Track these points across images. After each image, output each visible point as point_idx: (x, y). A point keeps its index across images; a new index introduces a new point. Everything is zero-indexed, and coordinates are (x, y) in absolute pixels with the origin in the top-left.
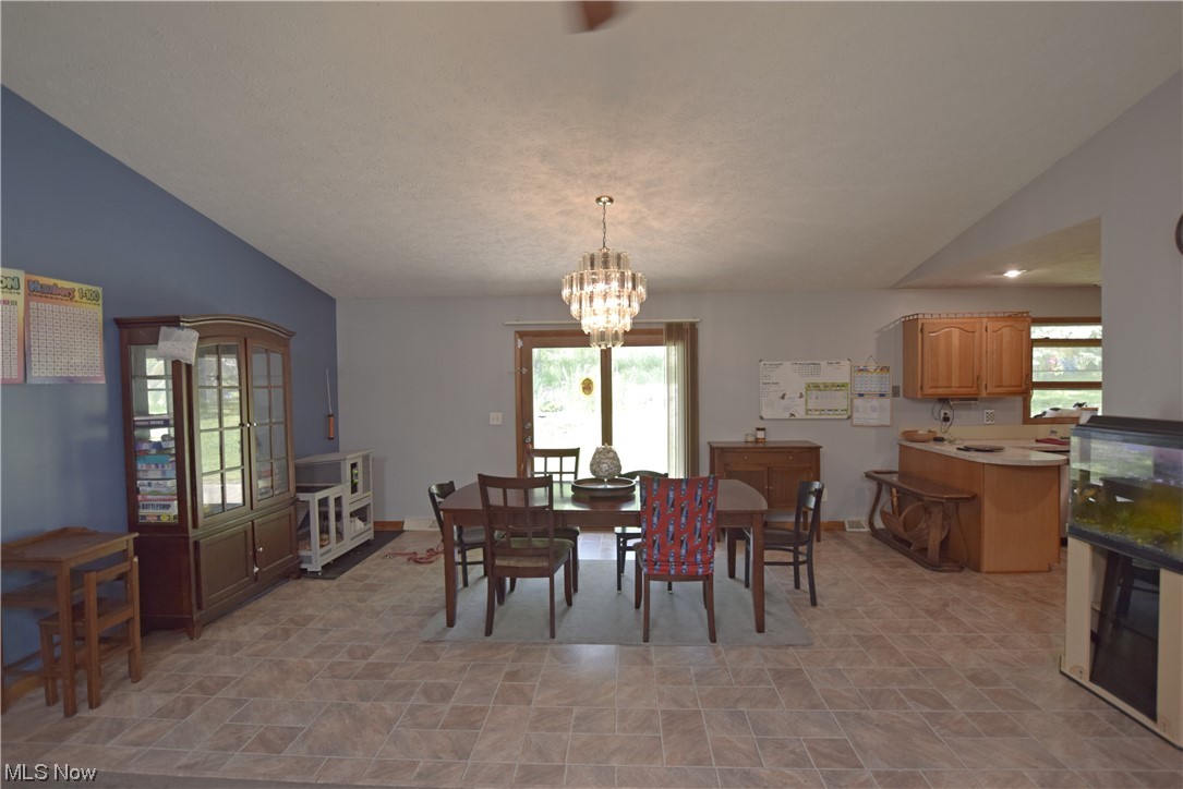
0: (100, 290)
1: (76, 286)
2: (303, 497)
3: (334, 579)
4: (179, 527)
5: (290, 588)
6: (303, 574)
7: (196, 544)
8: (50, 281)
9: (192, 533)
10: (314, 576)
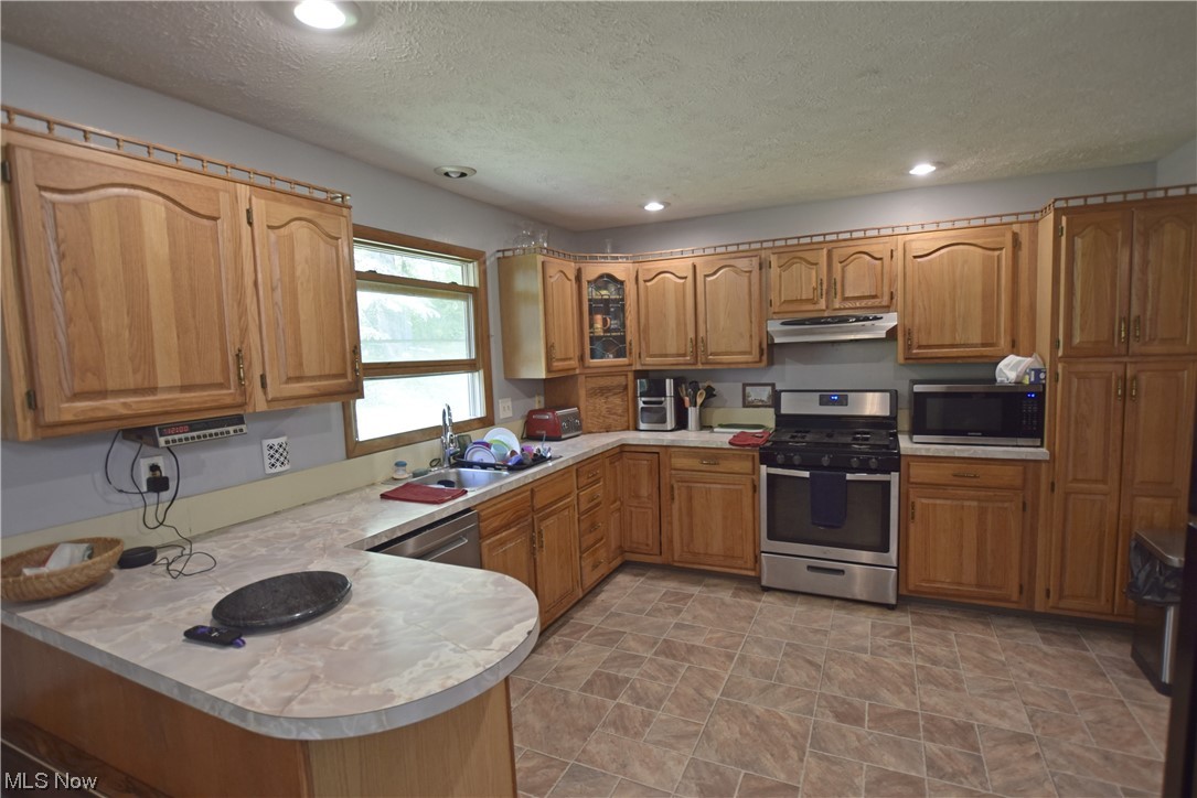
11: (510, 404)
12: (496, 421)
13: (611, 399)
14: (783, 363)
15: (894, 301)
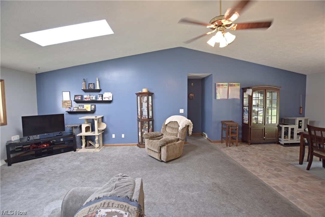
0: (240, 84)
1: (236, 84)
2: (281, 126)
3: (286, 147)
4: (247, 125)
5: (275, 145)
6: (279, 143)
7: (251, 128)
8: (232, 84)
9: (250, 126)
10: (282, 145)
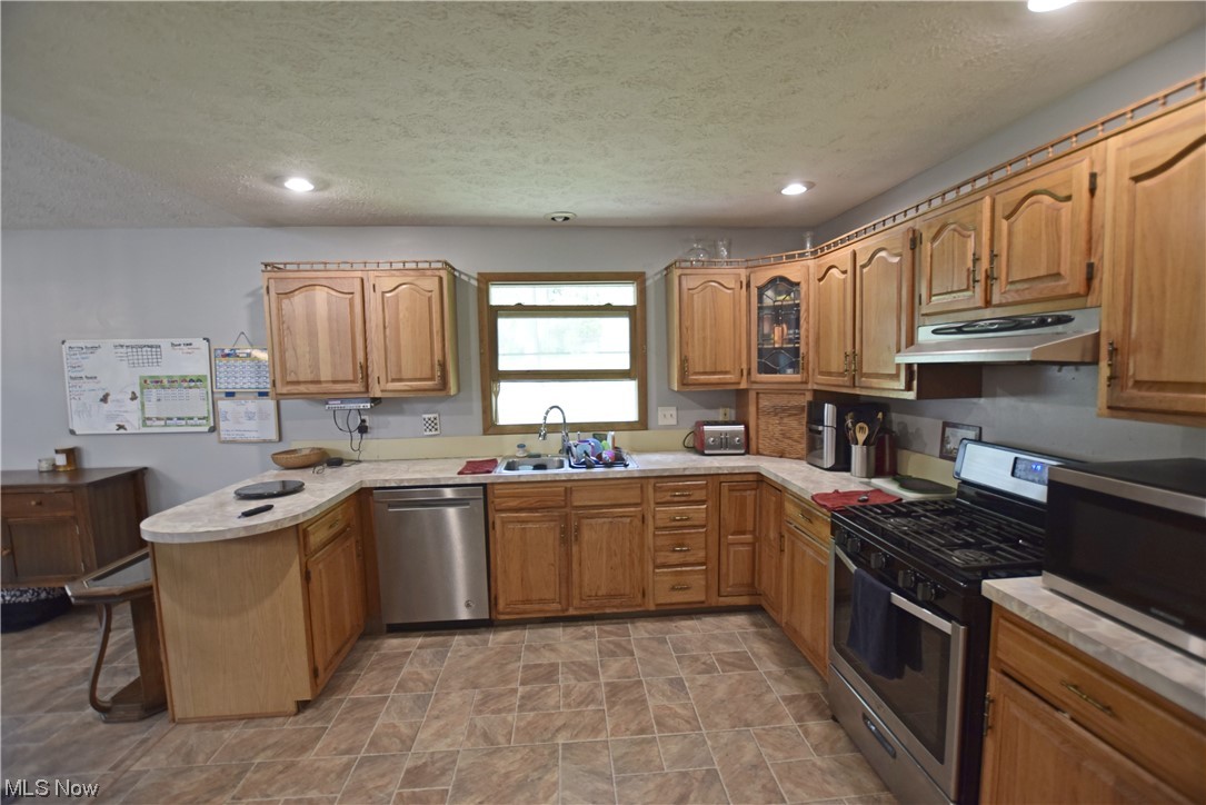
11: (674, 412)
12: (649, 426)
13: (785, 420)
14: (994, 395)
15: (1096, 283)
